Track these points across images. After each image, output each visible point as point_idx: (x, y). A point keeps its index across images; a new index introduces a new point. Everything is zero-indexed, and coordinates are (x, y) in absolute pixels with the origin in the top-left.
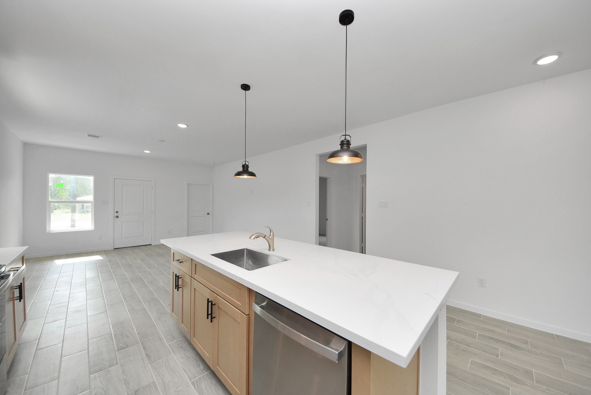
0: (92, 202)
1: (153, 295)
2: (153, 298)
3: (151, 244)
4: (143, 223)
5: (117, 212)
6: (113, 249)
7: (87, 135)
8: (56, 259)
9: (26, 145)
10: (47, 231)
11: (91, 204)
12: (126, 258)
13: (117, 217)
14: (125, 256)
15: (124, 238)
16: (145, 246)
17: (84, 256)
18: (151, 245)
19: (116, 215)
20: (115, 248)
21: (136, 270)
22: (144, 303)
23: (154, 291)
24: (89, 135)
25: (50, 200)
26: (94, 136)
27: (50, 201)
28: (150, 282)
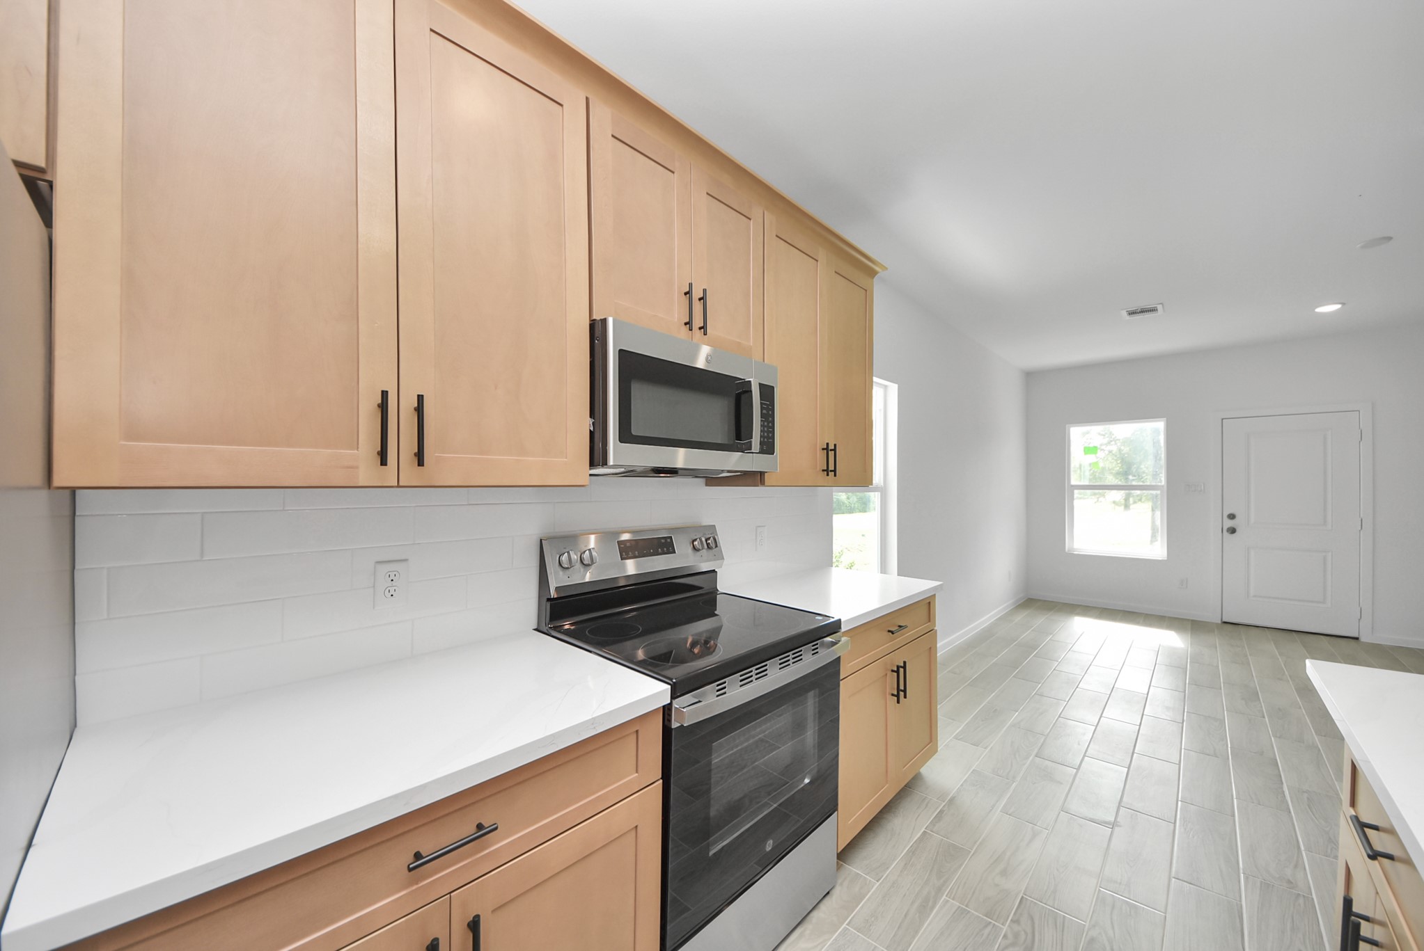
0: (1163, 486)
1: (1296, 866)
2: (1289, 882)
3: (1356, 635)
4: (1325, 559)
5: (1232, 517)
6: (1220, 622)
7: (1124, 313)
8: (1078, 614)
9: (1031, 377)
10: (1067, 550)
11: (1159, 492)
12: (1249, 664)
13: (1232, 531)
14: (1246, 656)
15: (1255, 596)
16: (1332, 639)
17: (1138, 623)
18: (1357, 639)
19: (1229, 523)
20: (1224, 620)
21: (1267, 719)
22: (1246, 879)
23: (1308, 849)
24: (1132, 313)
25: (1073, 482)
26: (1143, 311)
27: (1072, 486)
28: (1306, 795)
